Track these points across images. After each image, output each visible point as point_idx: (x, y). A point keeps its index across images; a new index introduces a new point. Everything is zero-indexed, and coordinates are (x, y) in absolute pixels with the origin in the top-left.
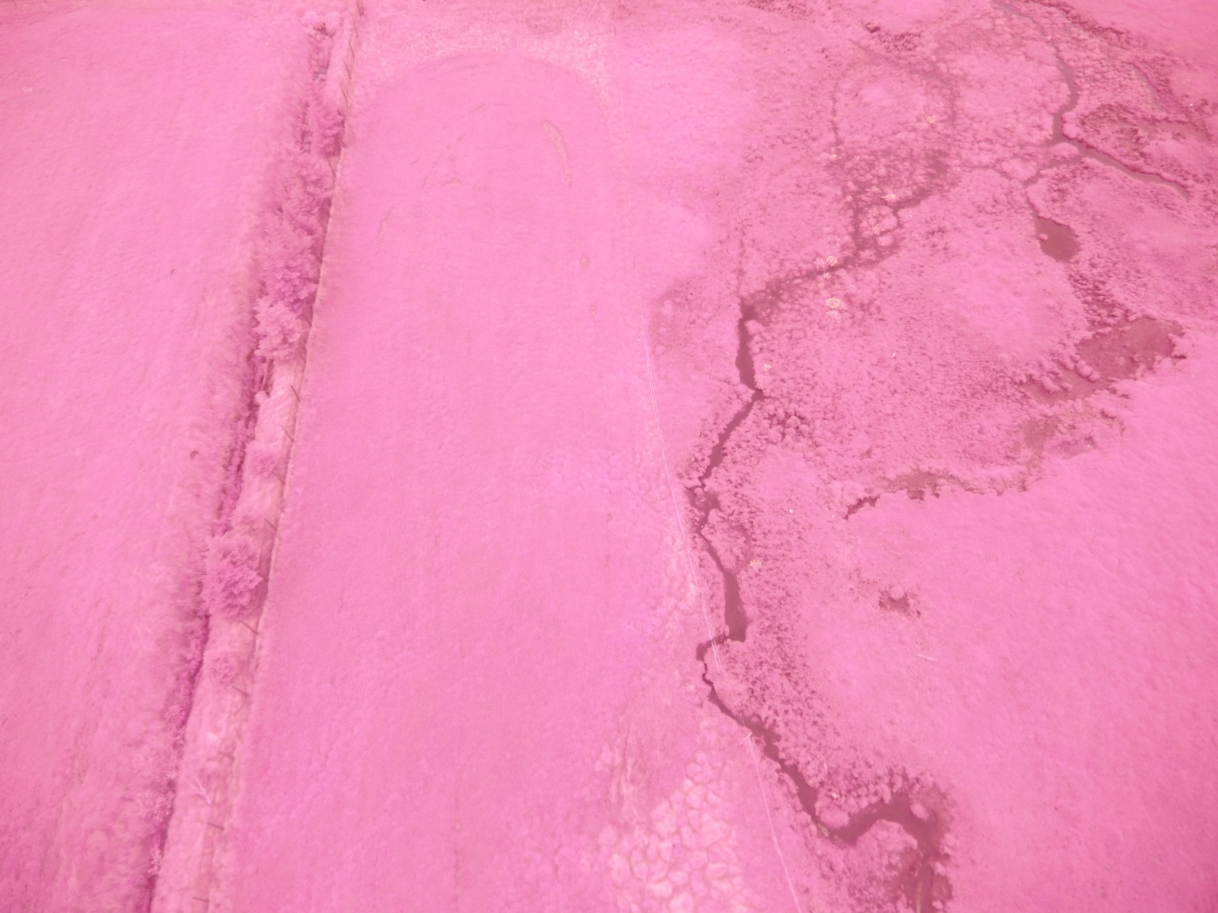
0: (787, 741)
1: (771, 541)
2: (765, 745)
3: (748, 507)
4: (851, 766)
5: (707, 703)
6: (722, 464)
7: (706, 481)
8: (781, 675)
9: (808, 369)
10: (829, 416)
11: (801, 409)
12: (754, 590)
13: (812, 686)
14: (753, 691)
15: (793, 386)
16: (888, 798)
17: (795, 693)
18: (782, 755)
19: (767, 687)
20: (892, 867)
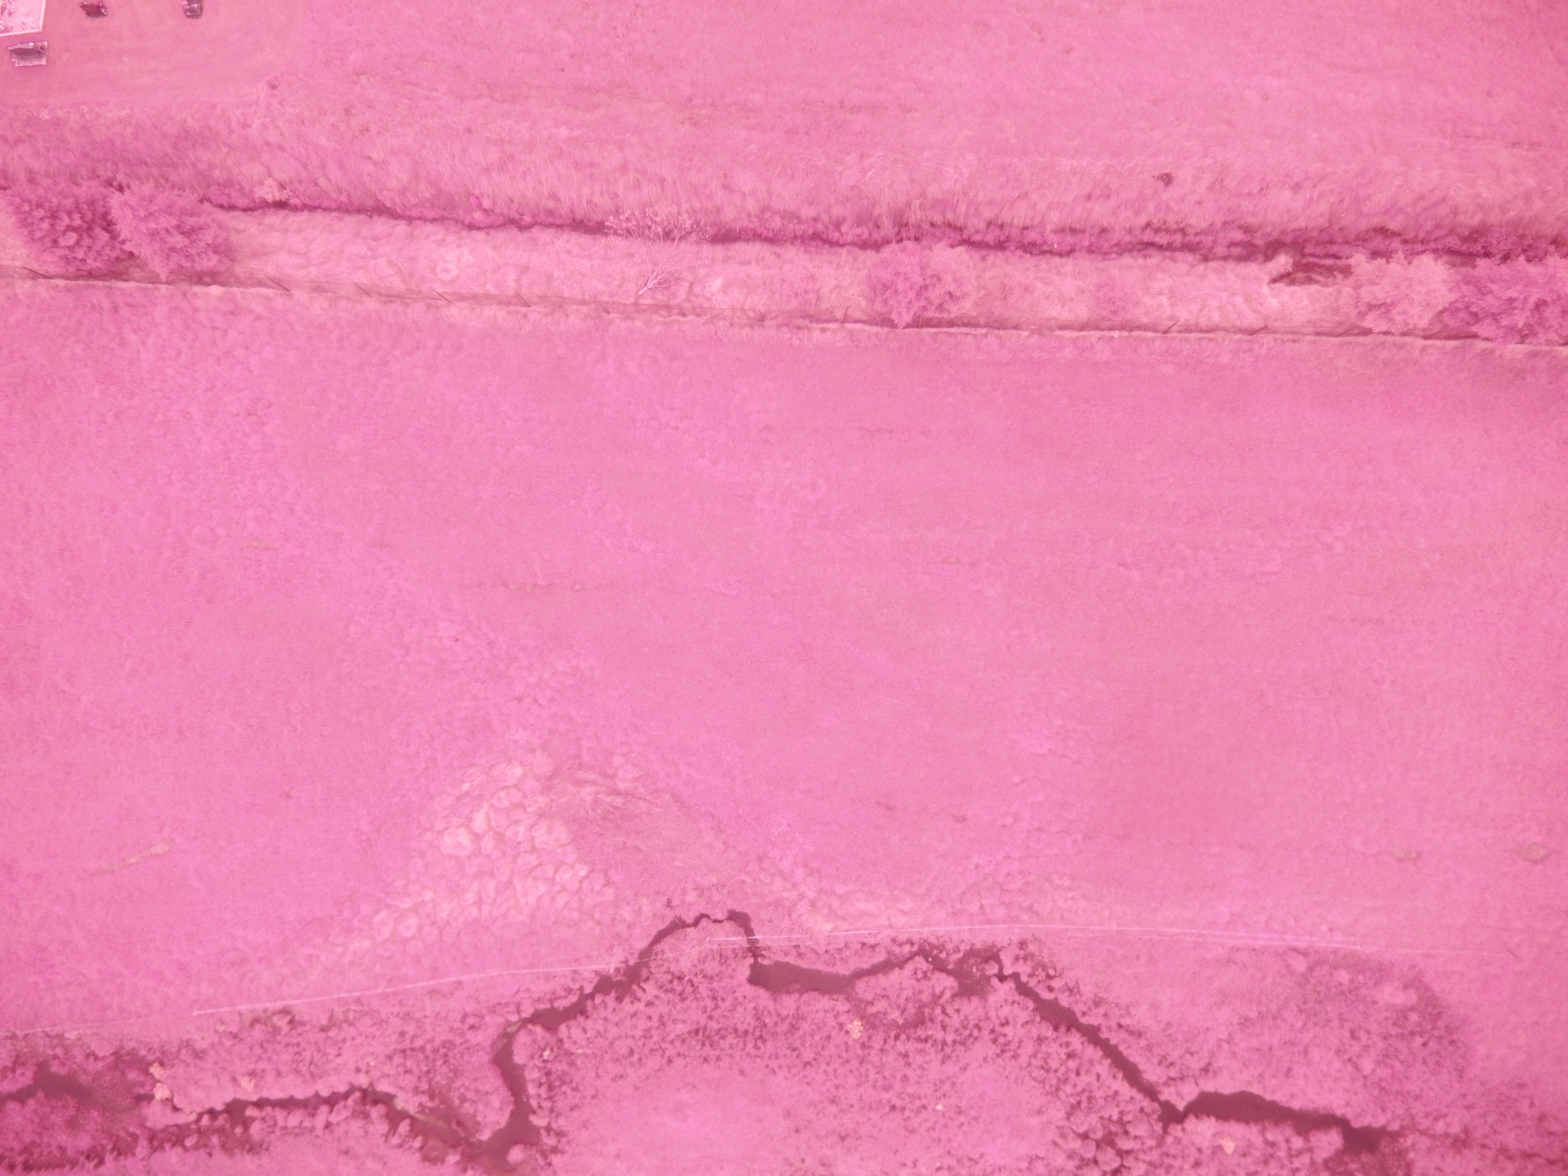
0: (614, 1010)
1: (891, 1060)
2: (614, 980)
3: (954, 1042)
4: (575, 1085)
5: (670, 914)
6: (1038, 1019)
7: (1010, 985)
12: (820, 1016)
13: (678, 1062)
16: (534, 1120)
17: (672, 1036)
18: (599, 998)
19: (683, 1000)
20: (463, 1099)
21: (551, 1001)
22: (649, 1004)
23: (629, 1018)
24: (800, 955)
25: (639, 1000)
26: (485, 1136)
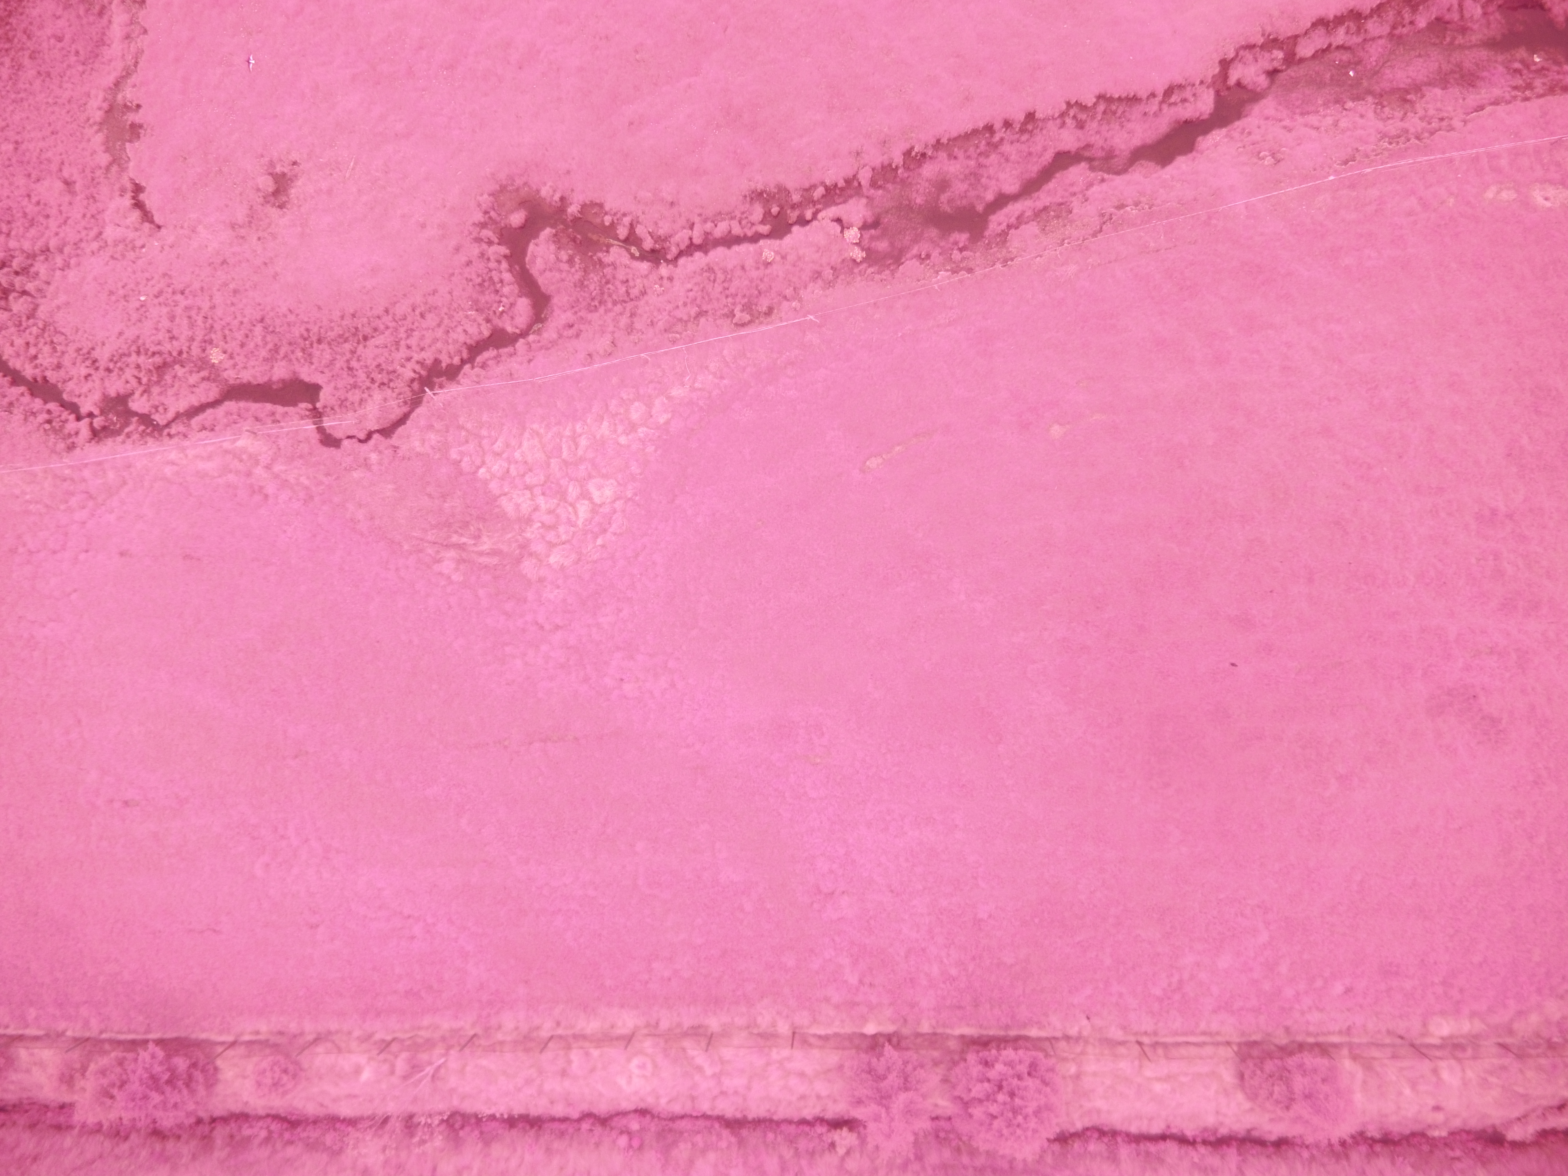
1: (184, 333)
2: (444, 379)
3: (130, 355)
4: (470, 283)
5: (394, 440)
6: (60, 385)
7: (84, 410)
8: (365, 347)
12: (252, 363)
14: (383, 384)
16: (504, 250)
17: (387, 333)
18: (456, 360)
19: (379, 366)
20: (571, 261)
21: (500, 355)
22: (409, 359)
23: (426, 346)
24: (273, 414)
25: (418, 362)
26: (547, 232)
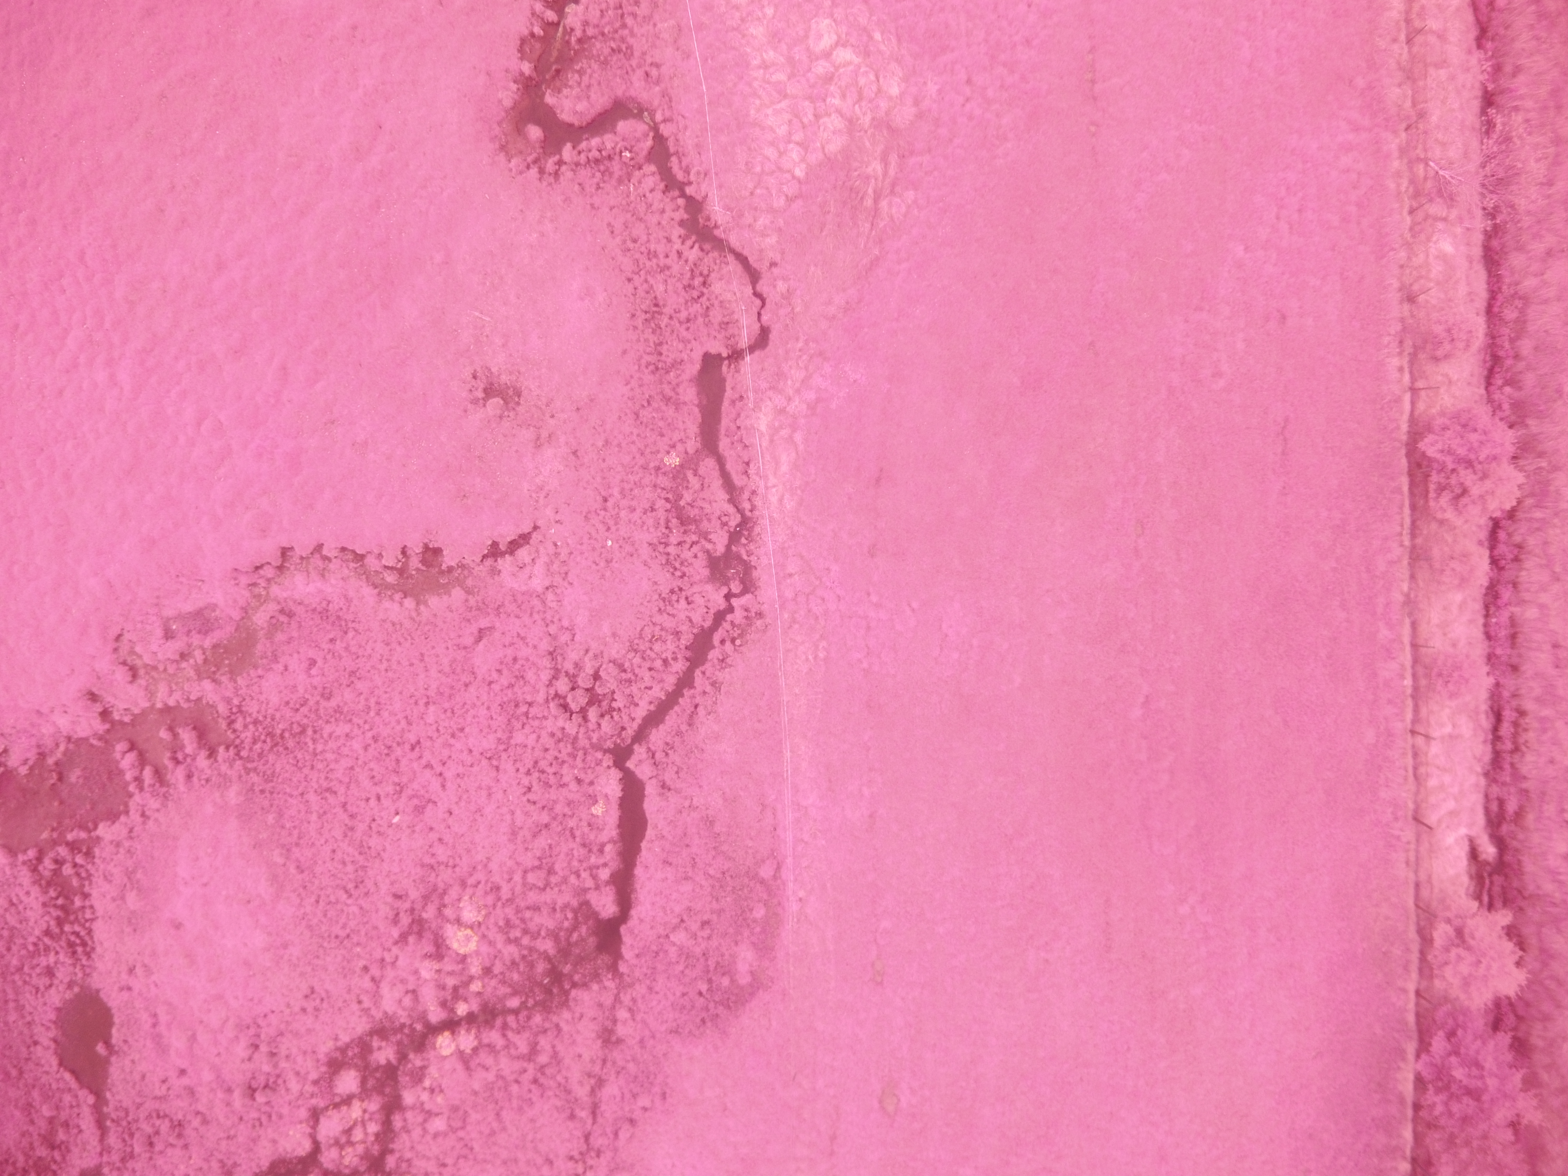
0: (672, 219)
1: (647, 495)
2: (701, 216)
3: (668, 554)
4: (602, 186)
5: (764, 267)
6: (695, 631)
7: (722, 604)
9: (534, 803)
10: (523, 708)
11: (560, 723)
12: (680, 425)
14: (705, 283)
15: (565, 770)
16: (567, 148)
17: (651, 281)
18: (682, 202)
19: (685, 288)
20: (581, 73)
21: (677, 153)
22: (679, 254)
23: (665, 234)
24: (733, 402)
25: (683, 243)
26: (549, 99)
